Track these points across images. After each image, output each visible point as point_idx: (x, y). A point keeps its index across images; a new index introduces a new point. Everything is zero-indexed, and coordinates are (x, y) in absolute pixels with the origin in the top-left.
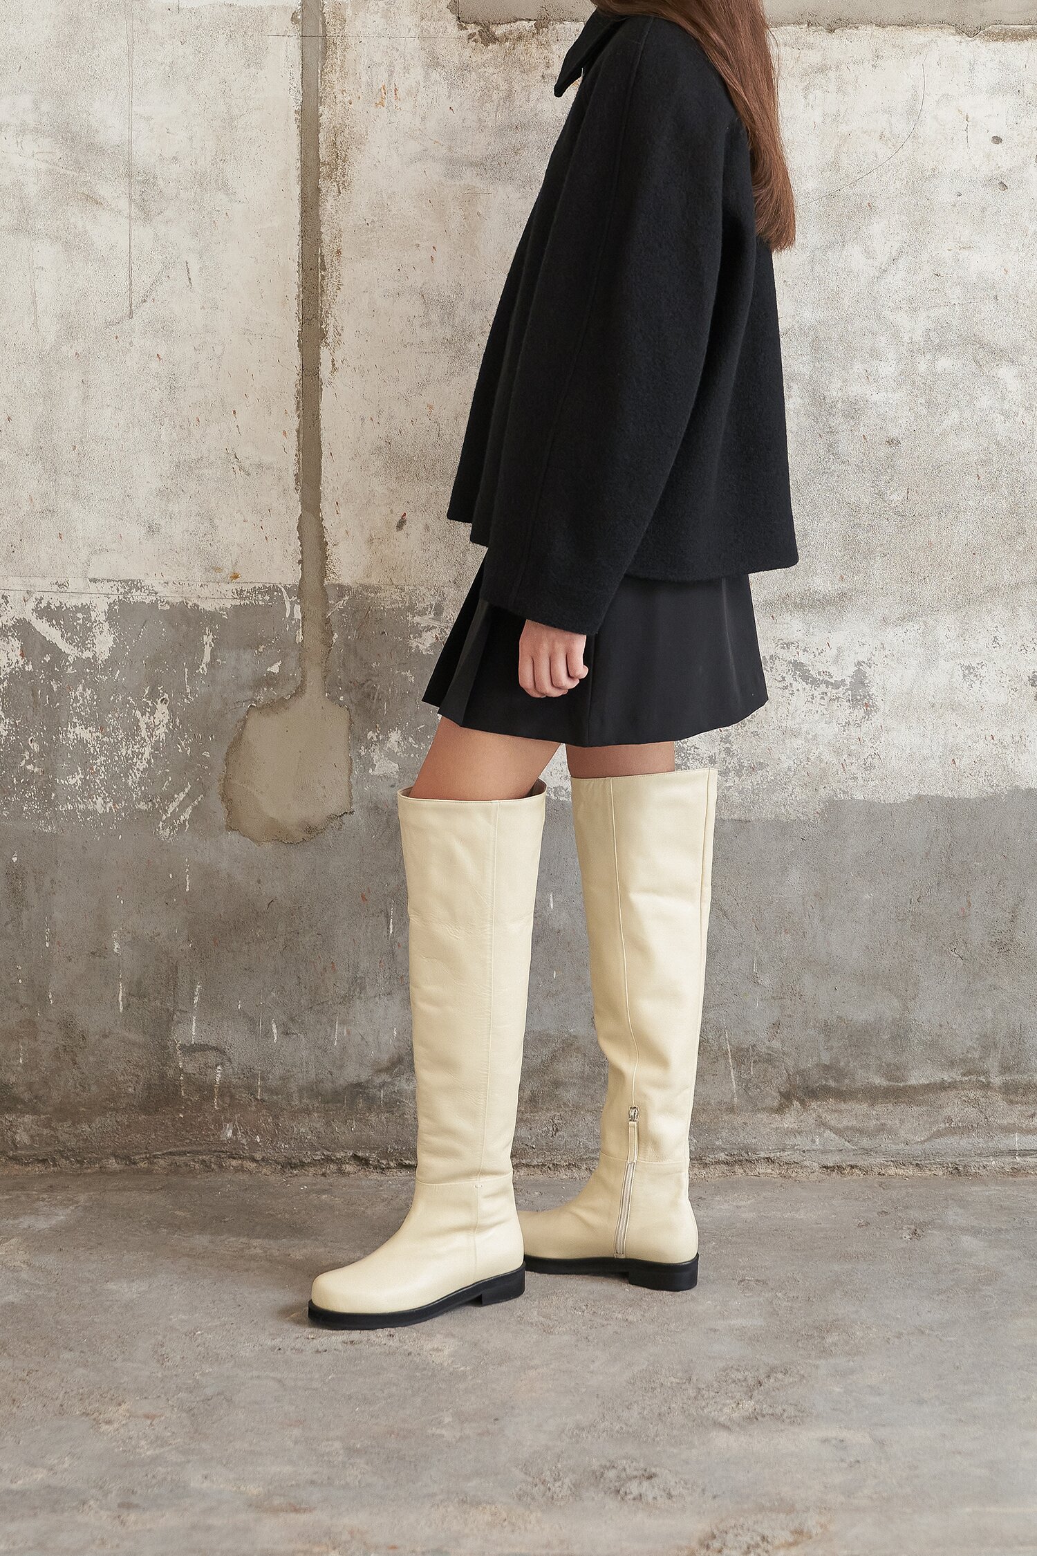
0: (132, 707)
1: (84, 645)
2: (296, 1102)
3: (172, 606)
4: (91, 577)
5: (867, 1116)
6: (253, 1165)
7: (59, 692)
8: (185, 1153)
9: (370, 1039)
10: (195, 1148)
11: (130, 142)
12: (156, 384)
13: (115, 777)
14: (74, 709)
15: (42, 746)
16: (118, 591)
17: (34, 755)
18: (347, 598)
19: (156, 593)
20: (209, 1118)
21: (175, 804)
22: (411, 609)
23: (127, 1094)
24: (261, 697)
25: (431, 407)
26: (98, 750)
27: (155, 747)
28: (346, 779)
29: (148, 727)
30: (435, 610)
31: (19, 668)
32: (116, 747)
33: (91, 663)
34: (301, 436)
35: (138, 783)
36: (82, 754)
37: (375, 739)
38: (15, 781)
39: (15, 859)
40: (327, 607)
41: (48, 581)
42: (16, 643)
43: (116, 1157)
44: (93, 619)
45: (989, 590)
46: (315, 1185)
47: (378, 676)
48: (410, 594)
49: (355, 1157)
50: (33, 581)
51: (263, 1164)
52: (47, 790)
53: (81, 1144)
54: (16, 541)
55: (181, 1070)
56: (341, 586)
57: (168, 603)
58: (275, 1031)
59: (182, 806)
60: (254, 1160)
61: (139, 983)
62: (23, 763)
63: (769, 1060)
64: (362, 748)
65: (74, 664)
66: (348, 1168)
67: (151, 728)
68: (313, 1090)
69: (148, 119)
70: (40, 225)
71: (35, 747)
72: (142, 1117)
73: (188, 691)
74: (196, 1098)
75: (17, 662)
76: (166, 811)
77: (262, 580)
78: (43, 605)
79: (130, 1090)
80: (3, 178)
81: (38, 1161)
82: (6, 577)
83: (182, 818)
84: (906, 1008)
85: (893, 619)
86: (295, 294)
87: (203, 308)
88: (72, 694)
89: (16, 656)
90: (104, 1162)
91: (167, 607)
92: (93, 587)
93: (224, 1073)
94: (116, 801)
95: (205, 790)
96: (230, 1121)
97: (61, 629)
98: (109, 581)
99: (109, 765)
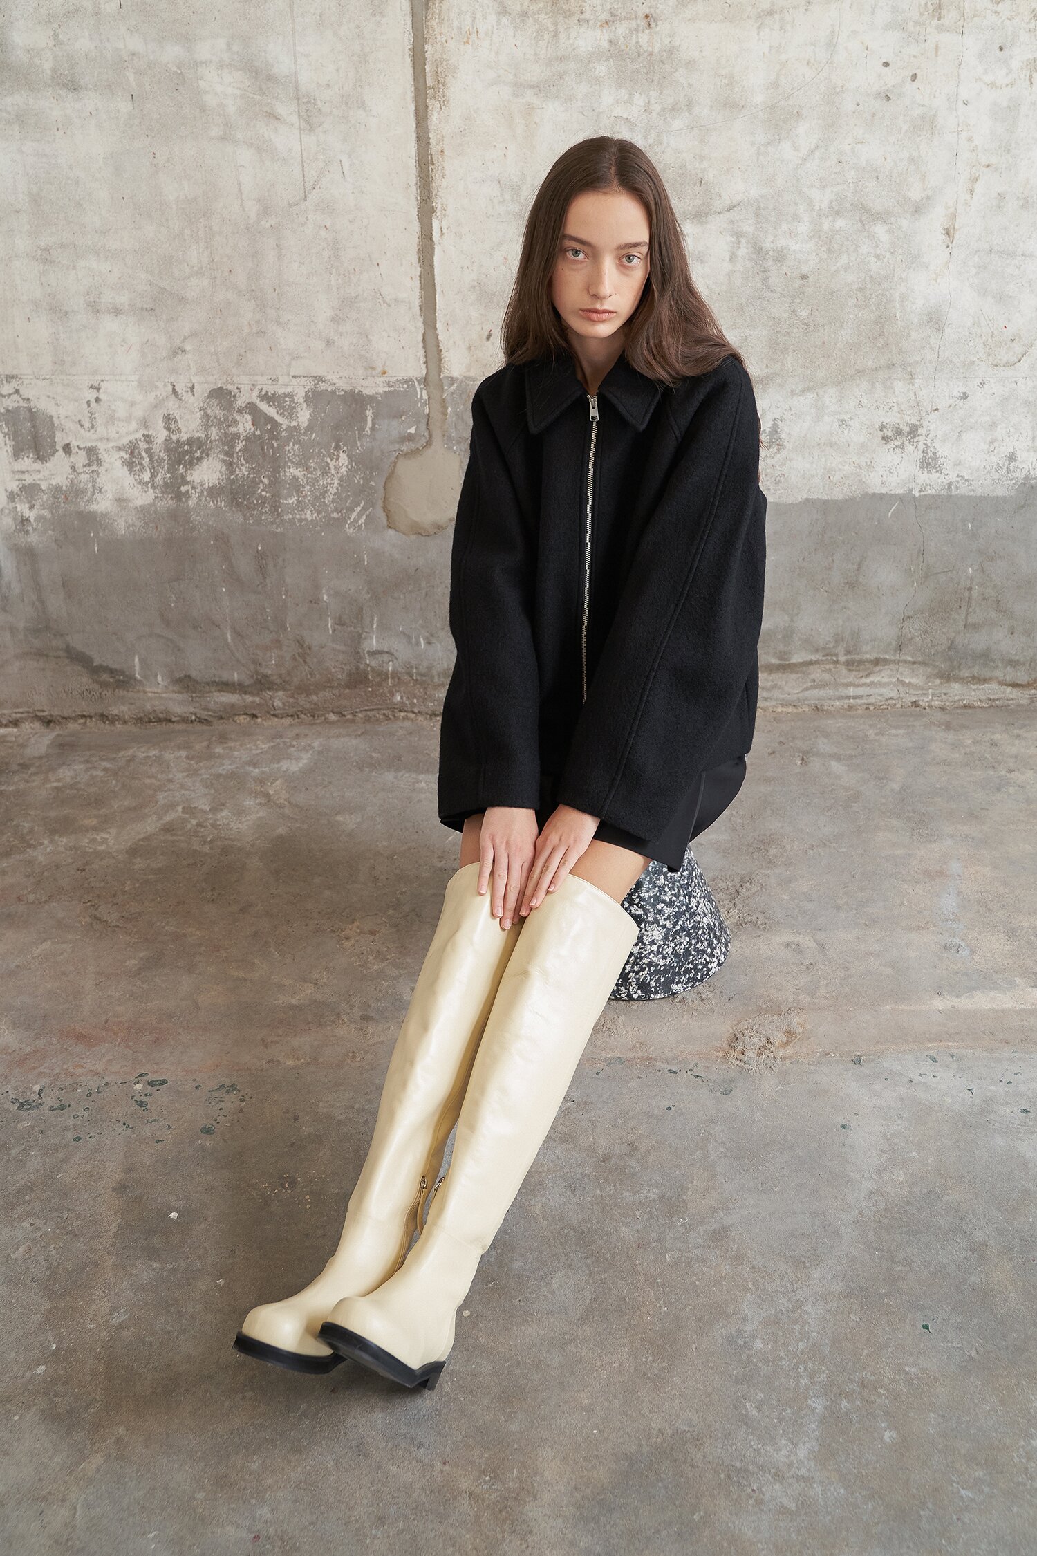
0: (324, 456)
1: (291, 418)
2: (436, 680)
3: (345, 392)
4: (293, 374)
6: (413, 716)
7: (278, 447)
8: (373, 710)
10: (379, 707)
11: (296, 73)
12: (325, 246)
13: (317, 498)
14: (288, 457)
15: (270, 480)
17: (265, 486)
18: (456, 387)
19: (335, 384)
20: (386, 690)
21: (355, 514)
23: (338, 679)
25: (506, 259)
26: (305, 482)
27: (341, 479)
29: (335, 468)
31: (251, 433)
32: (316, 480)
33: (296, 429)
34: (422, 281)
35: (332, 502)
36: (296, 485)
38: (255, 502)
39: (260, 548)
40: (443, 390)
41: (265, 378)
42: (249, 417)
43: (333, 713)
44: (296, 401)
45: (859, 372)
50: (256, 378)
51: (418, 715)
52: (275, 508)
53: (313, 706)
54: (242, 351)
55: (368, 665)
56: (452, 378)
57: (342, 390)
58: (422, 642)
59: (360, 515)
60: (413, 712)
61: (340, 618)
62: (259, 491)
65: (286, 430)
67: (337, 468)
69: (307, 56)
70: (239, 135)
71: (266, 481)
72: (347, 691)
73: (359, 445)
74: (378, 680)
75: (250, 429)
76: (350, 518)
77: (402, 375)
78: (263, 393)
79: (339, 676)
80: (211, 101)
81: (288, 716)
82: (239, 376)
83: (360, 522)
84: (792, 620)
85: (798, 391)
86: (414, 182)
87: (353, 193)
88: (287, 448)
89: (249, 425)
90: (327, 715)
91: (343, 393)
92: (294, 381)
93: (394, 666)
94: (319, 513)
95: (373, 505)
96: (397, 691)
97: (276, 408)
98: (304, 377)
99: (313, 491)
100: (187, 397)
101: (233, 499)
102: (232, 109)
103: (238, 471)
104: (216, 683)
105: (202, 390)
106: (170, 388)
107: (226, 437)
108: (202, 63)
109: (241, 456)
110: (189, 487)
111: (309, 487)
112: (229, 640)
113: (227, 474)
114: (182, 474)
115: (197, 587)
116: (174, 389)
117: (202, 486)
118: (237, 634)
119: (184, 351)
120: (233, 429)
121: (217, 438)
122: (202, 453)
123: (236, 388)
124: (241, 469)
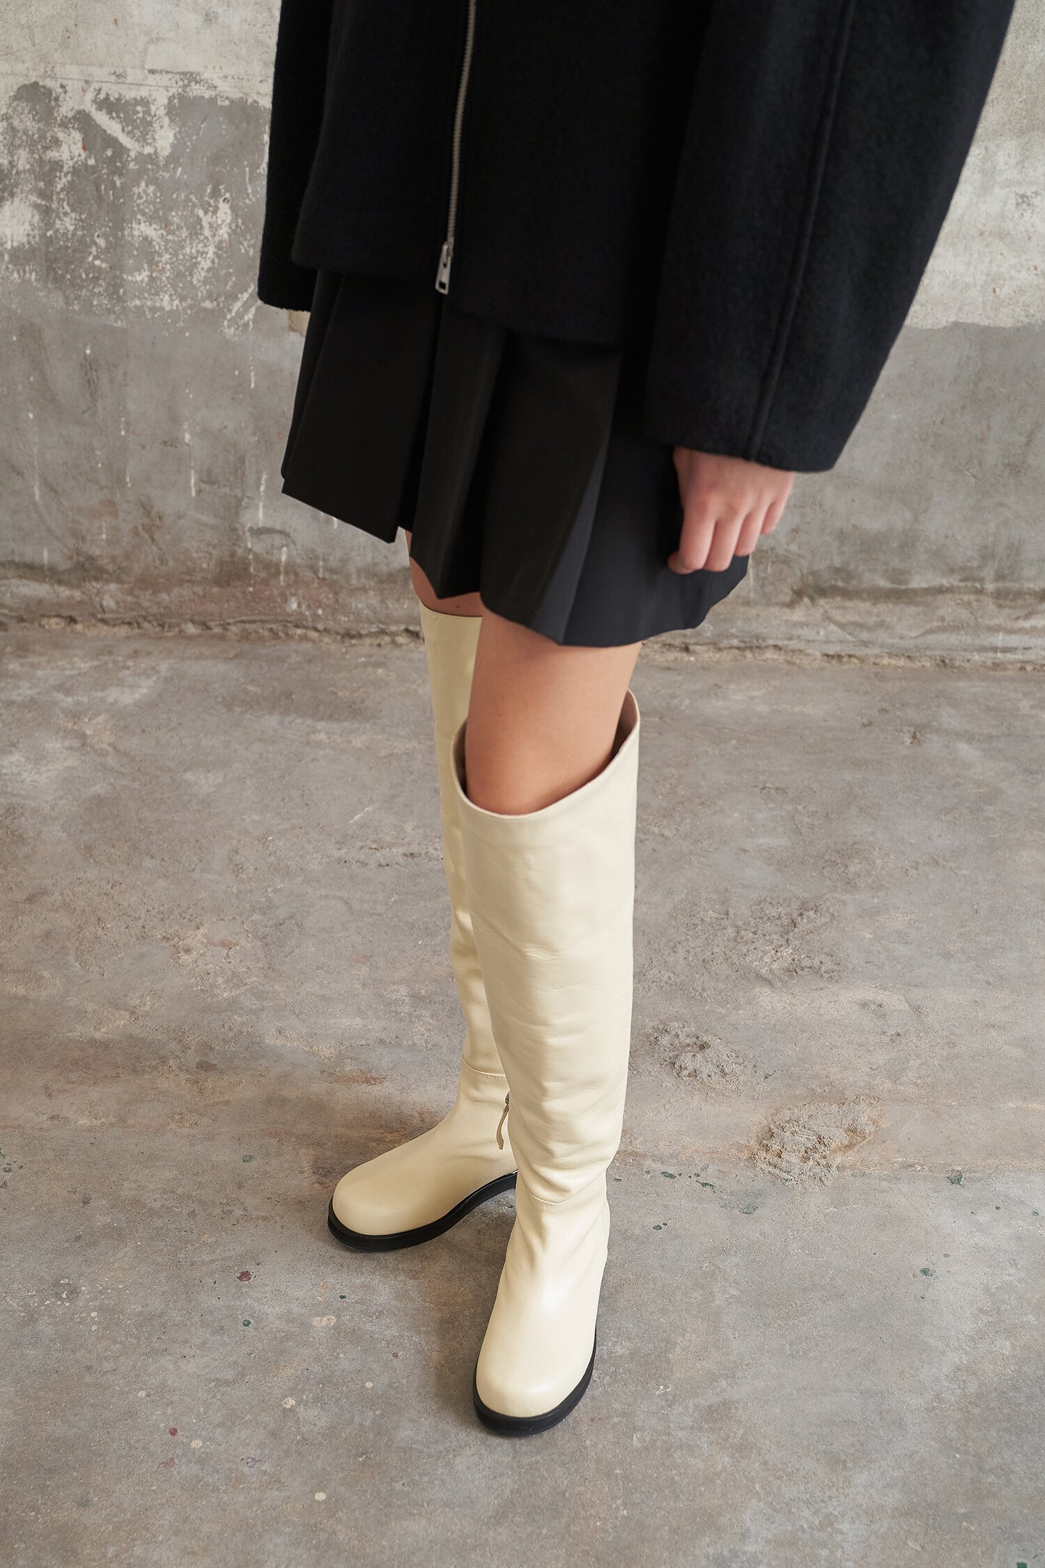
0: (194, 206)
1: (145, 140)
2: (354, 581)
3: (232, 102)
4: (150, 67)
5: (869, 613)
6: (314, 635)
7: (122, 188)
8: (255, 622)
10: (264, 618)
13: (179, 275)
14: (138, 205)
15: (108, 242)
16: (177, 83)
17: (101, 251)
19: (215, 87)
20: (276, 592)
21: (239, 304)
23: (202, 570)
26: (163, 247)
27: (219, 246)
29: (211, 226)
31: (81, 161)
32: (180, 245)
33: (152, 159)
35: (204, 282)
36: (148, 253)
38: (84, 276)
39: (88, 352)
41: (106, 71)
42: (77, 136)
43: (193, 622)
44: (153, 113)
46: (371, 653)
49: (407, 630)
50: (91, 70)
51: (324, 634)
52: (115, 288)
53: (162, 610)
54: (70, 24)
55: (250, 550)
57: (227, 98)
59: (246, 306)
60: (316, 629)
61: (209, 471)
62: (90, 259)
63: (786, 561)
65: (136, 160)
66: (401, 640)
67: (214, 228)
68: (370, 573)
71: (102, 242)
72: (215, 589)
73: (250, 191)
74: (263, 574)
75: (80, 155)
76: (230, 311)
78: (102, 96)
79: (205, 566)
81: (124, 623)
82: (64, 64)
83: (246, 318)
84: (916, 520)
88: (136, 190)
89: (77, 149)
90: (183, 626)
91: (227, 103)
92: (151, 79)
93: (289, 555)
94: (182, 299)
96: (292, 595)
97: (121, 122)
98: (167, 72)
99: (174, 263)
101: (49, 269)
103: (58, 224)
104: (12, 564)
105: (5, 86)
107: (41, 167)
109: (63, 200)
111: (168, 256)
112: (37, 498)
113: (40, 228)
118: (50, 487)
120: (52, 154)
121: (28, 167)
123: (59, 85)
124: (62, 220)
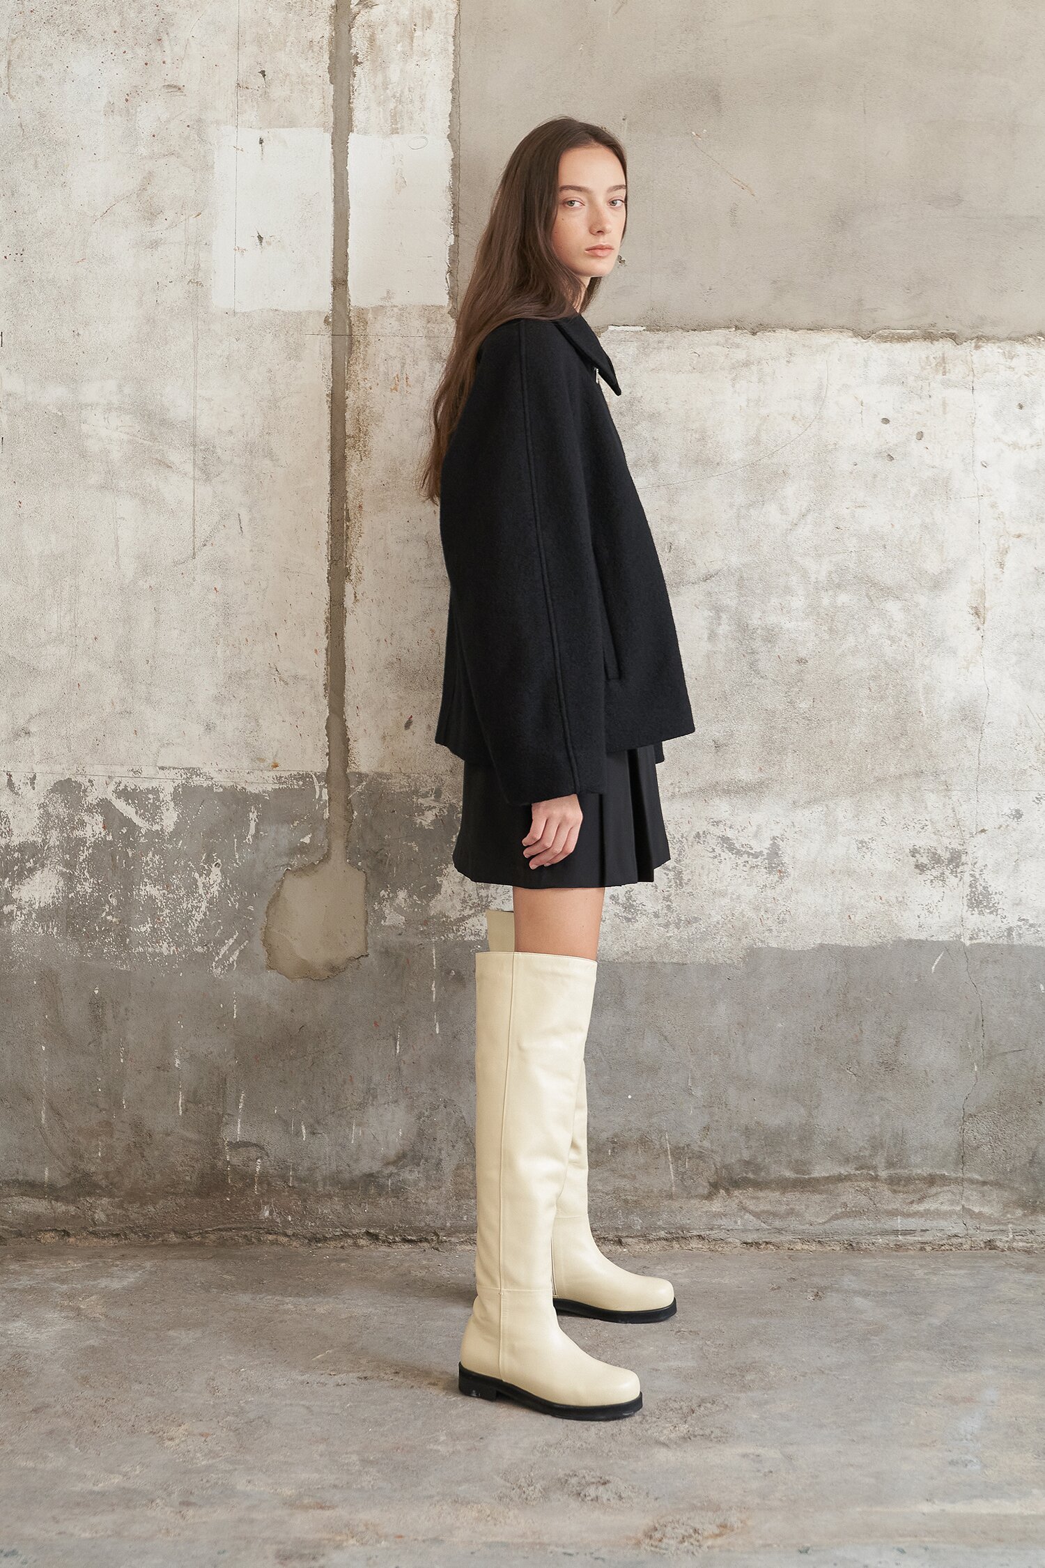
0: (192, 870)
1: (154, 820)
2: (320, 1188)
3: (225, 789)
4: (160, 765)
5: (779, 1202)
6: (286, 1239)
7: (133, 858)
8: (231, 1229)
9: (381, 1138)
10: (239, 1225)
11: (195, 418)
12: (214, 611)
13: (178, 926)
14: (146, 871)
15: (119, 901)
16: (181, 776)
17: (112, 908)
18: (365, 783)
19: (212, 779)
20: (250, 1201)
21: (225, 948)
22: (416, 792)
23: (185, 1182)
24: (295, 862)
26: (164, 904)
27: (210, 902)
28: (364, 928)
29: (204, 886)
30: (435, 793)
31: (101, 837)
32: (178, 901)
33: (159, 834)
34: (329, 653)
35: (197, 931)
36: (152, 907)
37: (386, 896)
38: (97, 929)
39: (96, 992)
40: (349, 790)
41: (125, 768)
42: (100, 818)
43: (175, 1232)
44: (161, 799)
45: (878, 780)
46: (335, 1255)
47: (389, 846)
48: (415, 780)
49: (368, 1233)
50: (114, 768)
51: (294, 1238)
52: (123, 937)
53: (147, 1222)
54: (100, 735)
55: (228, 1163)
56: (360, 774)
57: (221, 786)
58: (304, 1131)
59: (232, 950)
60: (286, 1235)
61: (195, 1092)
62: (104, 915)
63: (701, 1156)
64: (376, 903)
65: (145, 835)
66: (362, 1242)
67: (207, 887)
68: (335, 1179)
69: (209, 400)
70: (122, 485)
71: (114, 901)
72: (196, 1200)
73: (237, 857)
74: (240, 1185)
75: (100, 833)
76: (218, 954)
77: (298, 769)
78: (121, 788)
79: (188, 1178)
80: (93, 446)
81: (113, 1235)
82: (92, 765)
83: (231, 959)
84: (810, 1115)
85: (802, 802)
86: (325, 541)
87: (251, 551)
88: (144, 859)
89: (99, 828)
90: (166, 1236)
91: (221, 790)
92: (161, 774)
93: (262, 1166)
94: (178, 945)
95: (250, 937)
96: (267, 1203)
97: (135, 807)
98: (174, 768)
99: (173, 916)
100: (26, 790)
101: (69, 924)
102: (116, 455)
103: (79, 888)
104: (19, 1184)
105: (45, 782)
106: (6, 778)
107: (68, 843)
108: (87, 405)
109: (84, 868)
110: (14, 907)
112: (43, 1121)
113: (64, 892)
114: (7, 889)
115: (8, 1043)
116: (10, 780)
117: (31, 905)
118: (55, 1111)
119: (28, 733)
120: (78, 833)
121: (57, 843)
122: (35, 863)
123: (87, 780)
124: (83, 884)
